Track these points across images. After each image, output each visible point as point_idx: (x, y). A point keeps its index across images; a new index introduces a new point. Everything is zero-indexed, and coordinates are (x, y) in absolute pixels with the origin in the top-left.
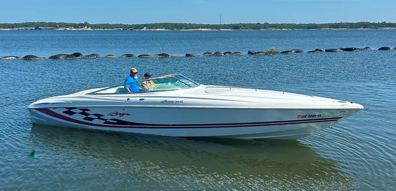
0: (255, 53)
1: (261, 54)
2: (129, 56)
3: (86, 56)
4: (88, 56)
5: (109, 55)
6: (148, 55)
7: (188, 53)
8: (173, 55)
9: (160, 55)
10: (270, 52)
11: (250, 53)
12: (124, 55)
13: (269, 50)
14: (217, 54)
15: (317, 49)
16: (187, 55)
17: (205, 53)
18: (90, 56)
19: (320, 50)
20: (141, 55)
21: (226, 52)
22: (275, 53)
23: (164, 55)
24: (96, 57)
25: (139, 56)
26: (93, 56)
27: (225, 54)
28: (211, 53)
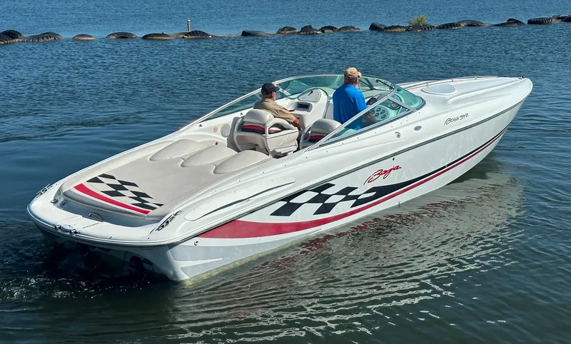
0: (386, 28)
1: (399, 30)
2: (124, 36)
3: (33, 37)
4: (38, 37)
5: (83, 35)
6: (163, 35)
9: (189, 34)
10: (416, 27)
11: (373, 27)
12: (113, 34)
13: (414, 20)
14: (307, 30)
15: (510, 20)
16: (245, 34)
17: (283, 30)
18: (42, 36)
19: (517, 22)
20: (150, 35)
21: (326, 28)
22: (427, 28)
23: (198, 35)
24: (53, 38)
25: (145, 38)
26: (47, 37)
27: (322, 30)
28: (295, 29)
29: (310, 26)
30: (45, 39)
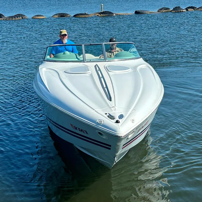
2: (62, 15)
3: (10, 17)
4: (12, 17)
5: (38, 16)
6: (85, 14)
7: (138, 10)
8: (119, 13)
9: (102, 13)
12: (56, 15)
14: (177, 9)
16: (137, 13)
17: (161, 9)
18: (15, 17)
20: (78, 15)
21: (189, 7)
23: (107, 14)
24: (21, 18)
25: (75, 16)
26: (17, 17)
27: (187, 9)
28: (169, 9)
29: (179, 7)
30: (16, 18)
